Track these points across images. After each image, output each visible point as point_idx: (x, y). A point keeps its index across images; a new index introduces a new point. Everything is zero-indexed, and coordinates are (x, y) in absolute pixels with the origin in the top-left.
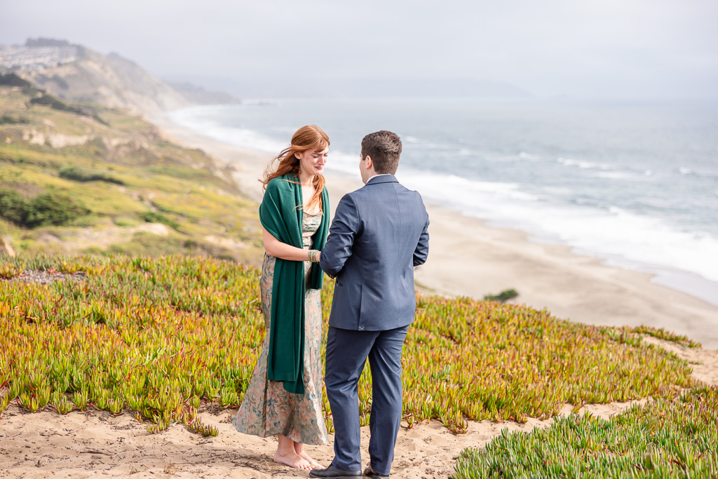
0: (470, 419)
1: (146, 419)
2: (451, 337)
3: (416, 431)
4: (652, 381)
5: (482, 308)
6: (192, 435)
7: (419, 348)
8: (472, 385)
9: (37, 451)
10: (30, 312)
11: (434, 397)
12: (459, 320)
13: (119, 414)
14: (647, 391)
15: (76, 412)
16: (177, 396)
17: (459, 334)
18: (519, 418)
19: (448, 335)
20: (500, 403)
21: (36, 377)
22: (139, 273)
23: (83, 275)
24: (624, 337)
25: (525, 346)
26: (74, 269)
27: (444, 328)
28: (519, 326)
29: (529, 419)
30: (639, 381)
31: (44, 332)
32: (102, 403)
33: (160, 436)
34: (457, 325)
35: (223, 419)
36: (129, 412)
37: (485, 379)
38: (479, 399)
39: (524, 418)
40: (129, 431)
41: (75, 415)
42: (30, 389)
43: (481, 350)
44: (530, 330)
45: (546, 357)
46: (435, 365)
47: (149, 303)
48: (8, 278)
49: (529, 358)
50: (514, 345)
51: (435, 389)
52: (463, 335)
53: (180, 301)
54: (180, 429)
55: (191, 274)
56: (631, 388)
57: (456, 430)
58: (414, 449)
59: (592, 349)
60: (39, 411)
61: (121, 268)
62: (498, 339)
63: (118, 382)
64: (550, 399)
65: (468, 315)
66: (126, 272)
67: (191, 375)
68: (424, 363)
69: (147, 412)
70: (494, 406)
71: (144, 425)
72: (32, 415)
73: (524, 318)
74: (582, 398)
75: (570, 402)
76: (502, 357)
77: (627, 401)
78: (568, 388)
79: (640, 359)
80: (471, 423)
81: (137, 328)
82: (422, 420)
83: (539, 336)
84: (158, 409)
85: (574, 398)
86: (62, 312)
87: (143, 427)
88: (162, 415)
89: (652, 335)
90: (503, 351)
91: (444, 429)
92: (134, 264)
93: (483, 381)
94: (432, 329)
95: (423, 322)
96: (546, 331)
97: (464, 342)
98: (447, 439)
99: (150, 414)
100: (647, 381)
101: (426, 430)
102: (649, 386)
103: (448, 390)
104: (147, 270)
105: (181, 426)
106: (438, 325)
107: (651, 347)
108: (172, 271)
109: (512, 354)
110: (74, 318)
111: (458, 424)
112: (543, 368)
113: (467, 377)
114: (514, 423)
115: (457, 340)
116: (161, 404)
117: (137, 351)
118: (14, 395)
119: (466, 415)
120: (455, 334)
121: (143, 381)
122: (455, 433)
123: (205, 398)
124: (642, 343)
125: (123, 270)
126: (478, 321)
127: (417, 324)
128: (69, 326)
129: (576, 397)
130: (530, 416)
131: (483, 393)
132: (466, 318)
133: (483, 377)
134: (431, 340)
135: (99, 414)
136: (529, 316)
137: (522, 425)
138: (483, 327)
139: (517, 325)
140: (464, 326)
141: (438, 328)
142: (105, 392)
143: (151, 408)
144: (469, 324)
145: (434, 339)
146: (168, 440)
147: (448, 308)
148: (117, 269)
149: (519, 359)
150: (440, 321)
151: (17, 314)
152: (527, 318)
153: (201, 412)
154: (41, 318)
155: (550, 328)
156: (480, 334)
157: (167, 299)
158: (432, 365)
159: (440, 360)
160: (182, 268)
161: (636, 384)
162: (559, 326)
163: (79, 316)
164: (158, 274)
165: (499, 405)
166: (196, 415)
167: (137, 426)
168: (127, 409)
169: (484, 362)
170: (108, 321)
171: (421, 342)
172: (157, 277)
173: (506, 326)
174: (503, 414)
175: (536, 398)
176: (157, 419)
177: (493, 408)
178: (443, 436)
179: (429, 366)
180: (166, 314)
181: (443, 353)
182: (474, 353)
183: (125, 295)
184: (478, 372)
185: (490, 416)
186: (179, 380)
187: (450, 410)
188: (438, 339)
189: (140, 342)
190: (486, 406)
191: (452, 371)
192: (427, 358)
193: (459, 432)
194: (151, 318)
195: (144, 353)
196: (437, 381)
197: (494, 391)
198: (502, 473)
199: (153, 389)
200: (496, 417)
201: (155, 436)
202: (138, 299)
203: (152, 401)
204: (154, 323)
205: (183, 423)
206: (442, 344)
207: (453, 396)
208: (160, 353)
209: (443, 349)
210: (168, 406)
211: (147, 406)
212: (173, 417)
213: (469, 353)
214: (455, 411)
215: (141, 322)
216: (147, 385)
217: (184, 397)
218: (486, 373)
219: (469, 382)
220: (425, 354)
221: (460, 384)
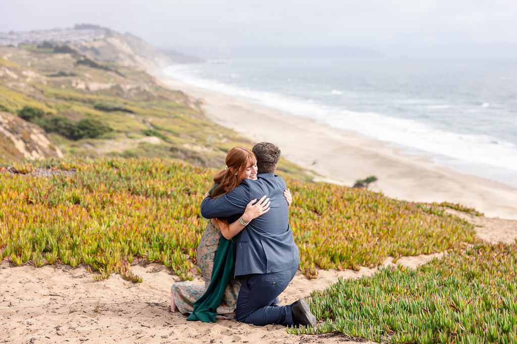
0: (321, 268)
1: (95, 271)
2: (316, 211)
4: (448, 240)
6: (125, 282)
7: (293, 219)
8: (324, 244)
9: (14, 294)
10: (30, 197)
12: (321, 200)
13: (77, 267)
14: (444, 247)
15: (48, 266)
16: (117, 255)
17: (321, 209)
18: (355, 267)
19: (313, 209)
20: (342, 257)
21: (23, 241)
22: (111, 169)
23: (75, 171)
24: (433, 210)
25: (364, 216)
26: (69, 167)
27: (311, 205)
28: (362, 203)
29: (362, 268)
30: (439, 240)
31: (36, 210)
32: (66, 260)
33: (102, 283)
34: (320, 203)
35: (149, 270)
36: (84, 265)
37: (334, 240)
38: (328, 254)
39: (358, 267)
40: (82, 279)
41: (47, 268)
42: (18, 251)
43: (335, 220)
44: (370, 205)
45: (378, 224)
46: (301, 231)
47: (112, 189)
48: (24, 174)
49: (366, 225)
50: (357, 216)
52: (323, 209)
53: (134, 188)
54: (117, 278)
55: (146, 170)
56: (434, 245)
57: (310, 276)
59: (410, 218)
60: (22, 265)
61: (99, 166)
62: (347, 212)
63: (78, 245)
64: (377, 254)
65: (328, 196)
66: (102, 168)
67: (129, 240)
69: (95, 266)
70: (337, 259)
71: (93, 275)
72: (18, 268)
73: (366, 198)
74: (399, 252)
75: (392, 255)
76: (348, 224)
77: (431, 253)
78: (390, 246)
79: (441, 225)
80: (321, 272)
81: (101, 206)
83: (375, 210)
84: (102, 263)
85: (394, 253)
86: (51, 197)
87: (91, 276)
88: (106, 269)
89: (451, 208)
90: (349, 220)
91: (302, 276)
92: (109, 163)
93: (333, 241)
94: (303, 205)
95: (297, 201)
96: (380, 206)
97: (323, 215)
98: (304, 283)
99: (97, 268)
100: (445, 241)
102: (446, 243)
103: (306, 248)
104: (117, 168)
105: (118, 276)
106: (307, 203)
107: (450, 216)
108: (133, 168)
109: (355, 222)
110: (59, 200)
111: (312, 273)
112: (375, 232)
113: (321, 239)
114: (351, 271)
116: (105, 261)
117: (96, 223)
118: (7, 254)
119: (318, 265)
120: (319, 209)
121: (96, 244)
122: (309, 278)
123: (137, 255)
124: (444, 213)
125: (100, 168)
126: (334, 200)
128: (54, 206)
129: (395, 252)
130: (363, 266)
131: (331, 250)
132: (326, 198)
133: (332, 239)
134: (301, 213)
135: (63, 267)
136: (369, 196)
137: (356, 272)
138: (338, 203)
139: (361, 202)
140: (325, 204)
141: (307, 205)
142: (68, 253)
143: (99, 263)
144: (328, 202)
145: (303, 213)
146: (107, 286)
147: (315, 192)
148: (97, 167)
149: (360, 225)
150: (309, 200)
151: (21, 198)
152: (368, 198)
153: (134, 265)
154: (37, 201)
155: (383, 204)
156: (335, 208)
157: (126, 187)
158: (299, 231)
159: (305, 227)
160: (140, 167)
161: (437, 242)
162: (389, 203)
163: (63, 199)
164: (123, 170)
165: (342, 259)
166: (129, 268)
167: (88, 276)
168: (82, 263)
169: (335, 228)
170: (81, 203)
171: (294, 215)
172: (122, 172)
173: (353, 203)
174: (344, 265)
175: (367, 253)
176: (102, 271)
177: (337, 260)
178: (301, 281)
179: (296, 232)
180: (122, 197)
181: (308, 222)
182: (330, 222)
183: (96, 185)
184: (330, 235)
185: (334, 266)
186: (121, 243)
187: (307, 262)
188: (306, 212)
189: (101, 216)
190: (332, 260)
191: (311, 235)
192: (296, 226)
193: (312, 278)
194: (111, 200)
195: (102, 225)
196: (300, 242)
197: (338, 249)
198: (332, 311)
199: (102, 250)
200: (339, 267)
201: (99, 283)
202: (104, 187)
203: (99, 258)
204: (112, 203)
205: (120, 273)
206: (308, 216)
207: (310, 253)
208: (112, 224)
209: (308, 220)
210: (110, 261)
211: (96, 262)
212: (113, 269)
213: (326, 221)
214: (310, 263)
215: (103, 203)
216: (98, 246)
217: (122, 256)
218: (335, 236)
219: (322, 242)
220: (295, 223)
221: (316, 244)
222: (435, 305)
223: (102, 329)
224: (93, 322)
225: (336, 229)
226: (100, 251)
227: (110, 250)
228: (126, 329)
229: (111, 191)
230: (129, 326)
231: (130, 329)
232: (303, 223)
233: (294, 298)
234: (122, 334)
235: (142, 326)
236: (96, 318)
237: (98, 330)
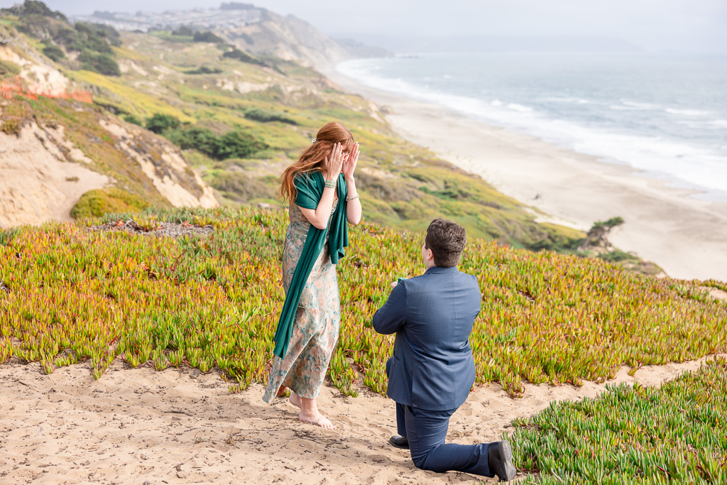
0: (529, 382)
1: (230, 378)
2: (528, 294)
3: (476, 394)
4: (709, 342)
5: (560, 264)
7: (495, 306)
8: (536, 347)
9: (127, 409)
10: (153, 268)
11: (496, 361)
12: (537, 277)
13: (208, 372)
14: (703, 352)
15: (172, 369)
16: (260, 357)
17: (536, 290)
18: (575, 381)
19: (525, 291)
20: (559, 367)
21: (141, 334)
22: (258, 228)
23: (212, 228)
24: (691, 293)
25: (594, 302)
26: (204, 223)
27: (522, 284)
28: (593, 281)
29: (584, 382)
30: (696, 343)
31: (159, 288)
32: (194, 361)
33: (239, 396)
34: (534, 281)
36: (217, 370)
37: (550, 340)
38: (540, 362)
39: (579, 381)
40: (214, 390)
41: (170, 371)
42: (135, 348)
43: (553, 307)
44: (603, 285)
45: (612, 316)
46: (505, 324)
47: (257, 259)
48: (147, 231)
49: (596, 318)
50: (585, 301)
51: (499, 352)
52: (538, 291)
54: (259, 389)
56: (688, 349)
57: (514, 393)
58: (471, 414)
59: (658, 306)
60: (139, 367)
61: (244, 223)
62: (570, 296)
63: (210, 342)
64: (607, 363)
65: (546, 272)
66: (247, 225)
68: (496, 322)
69: (231, 372)
70: (552, 370)
71: (228, 384)
72: (133, 371)
73: (599, 274)
74: (638, 361)
75: (628, 364)
76: (571, 316)
77: (684, 361)
78: (626, 351)
79: (701, 317)
80: (529, 387)
81: (242, 284)
82: (483, 383)
83: (611, 292)
84: (241, 369)
85: (631, 361)
86: (180, 268)
87: (226, 386)
88: (245, 377)
89: (719, 288)
90: (573, 309)
91: (503, 393)
92: (256, 219)
93: (547, 342)
94: (511, 286)
95: (503, 278)
96: (617, 287)
97: (537, 299)
98: (504, 403)
99: (234, 374)
100: (704, 343)
101: (486, 393)
102: (706, 347)
103: (511, 352)
104: (266, 226)
105: (260, 386)
106: (517, 282)
107: (716, 302)
109: (581, 312)
110: (189, 273)
111: (516, 389)
112: (607, 328)
113: (532, 339)
114: (570, 386)
115: (533, 296)
116: (244, 366)
117: (235, 309)
118: (120, 350)
119: (525, 377)
120: (532, 290)
121: (234, 341)
122: (512, 397)
124: (708, 298)
125: (245, 225)
126: (554, 278)
127: (498, 281)
128: (183, 282)
129: (633, 359)
130: (587, 380)
131: (544, 356)
132: (544, 274)
133: (548, 338)
134: (507, 297)
135: (191, 372)
136: (603, 272)
137: (578, 389)
138: (559, 282)
139: (591, 280)
140: (541, 283)
141: (516, 285)
142: (197, 352)
143: (236, 368)
144: (545, 280)
145: (511, 297)
146: (246, 401)
147: (529, 265)
148: (240, 224)
149: (587, 317)
150: (519, 277)
151: (141, 270)
152: (601, 274)
154: (161, 274)
155: (622, 284)
156: (555, 290)
157: (276, 255)
158: (502, 325)
159: (511, 320)
161: (694, 345)
162: (631, 282)
163: (194, 272)
164: (274, 229)
165: (558, 369)
167: (222, 385)
168: (215, 367)
169: (552, 321)
170: (217, 278)
171: (498, 299)
172: (272, 232)
173: (580, 282)
174: (560, 378)
175: (594, 362)
176: (240, 379)
177: (552, 372)
178: (501, 400)
179: (499, 326)
180: (270, 270)
181: (516, 311)
182: (546, 312)
183: (237, 253)
184: (544, 332)
185: (548, 380)
186: (265, 341)
187: (510, 374)
188: (514, 295)
189: (242, 299)
190: (545, 371)
191: (519, 332)
192: (499, 318)
193: (516, 396)
194: (257, 275)
195: (242, 311)
196: (502, 344)
197: (554, 354)
198: (536, 458)
199: (241, 350)
200: (554, 381)
201: (236, 396)
202: (248, 256)
203: (237, 362)
204: (257, 280)
205: (263, 382)
206: (517, 301)
207: (515, 361)
208: (256, 312)
209: (517, 307)
210: (251, 366)
211: (232, 366)
212: (254, 377)
213: (541, 309)
214: (515, 375)
215: (246, 280)
216: (236, 344)
217: (267, 357)
218: (552, 334)
219: (533, 345)
220: (498, 313)
221: (523, 346)
222: (676, 464)
223: (234, 472)
224: (223, 459)
225: (554, 323)
226: (238, 351)
227: (251, 349)
228: (265, 472)
229: (257, 262)
230: (269, 467)
231: (269, 472)
232: (509, 312)
233: (489, 427)
234: (259, 480)
235: (286, 468)
236: (228, 452)
237: (230, 473)
